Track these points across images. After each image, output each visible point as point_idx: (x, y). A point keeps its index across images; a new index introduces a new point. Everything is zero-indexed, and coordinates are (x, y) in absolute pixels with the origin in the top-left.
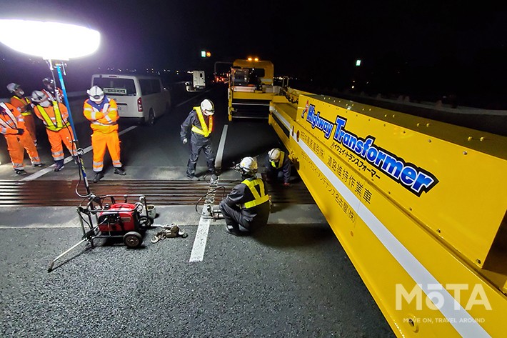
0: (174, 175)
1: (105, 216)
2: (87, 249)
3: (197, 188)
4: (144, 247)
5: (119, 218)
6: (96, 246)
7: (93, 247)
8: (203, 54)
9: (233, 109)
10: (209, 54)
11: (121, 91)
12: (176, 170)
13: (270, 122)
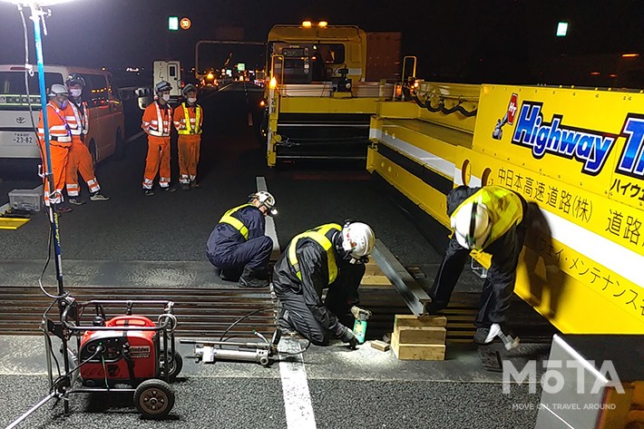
0: (182, 277)
1: (97, 342)
2: (56, 417)
3: (246, 305)
4: (176, 418)
5: (127, 348)
6: (72, 412)
7: (68, 412)
8: (173, 23)
9: (278, 138)
10: (186, 23)
11: (21, 101)
12: (183, 268)
13: (370, 166)
